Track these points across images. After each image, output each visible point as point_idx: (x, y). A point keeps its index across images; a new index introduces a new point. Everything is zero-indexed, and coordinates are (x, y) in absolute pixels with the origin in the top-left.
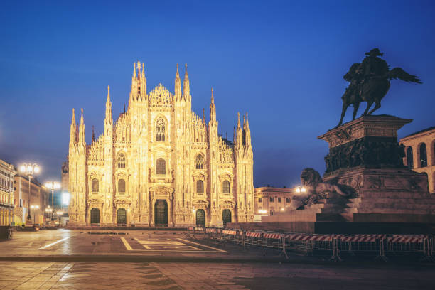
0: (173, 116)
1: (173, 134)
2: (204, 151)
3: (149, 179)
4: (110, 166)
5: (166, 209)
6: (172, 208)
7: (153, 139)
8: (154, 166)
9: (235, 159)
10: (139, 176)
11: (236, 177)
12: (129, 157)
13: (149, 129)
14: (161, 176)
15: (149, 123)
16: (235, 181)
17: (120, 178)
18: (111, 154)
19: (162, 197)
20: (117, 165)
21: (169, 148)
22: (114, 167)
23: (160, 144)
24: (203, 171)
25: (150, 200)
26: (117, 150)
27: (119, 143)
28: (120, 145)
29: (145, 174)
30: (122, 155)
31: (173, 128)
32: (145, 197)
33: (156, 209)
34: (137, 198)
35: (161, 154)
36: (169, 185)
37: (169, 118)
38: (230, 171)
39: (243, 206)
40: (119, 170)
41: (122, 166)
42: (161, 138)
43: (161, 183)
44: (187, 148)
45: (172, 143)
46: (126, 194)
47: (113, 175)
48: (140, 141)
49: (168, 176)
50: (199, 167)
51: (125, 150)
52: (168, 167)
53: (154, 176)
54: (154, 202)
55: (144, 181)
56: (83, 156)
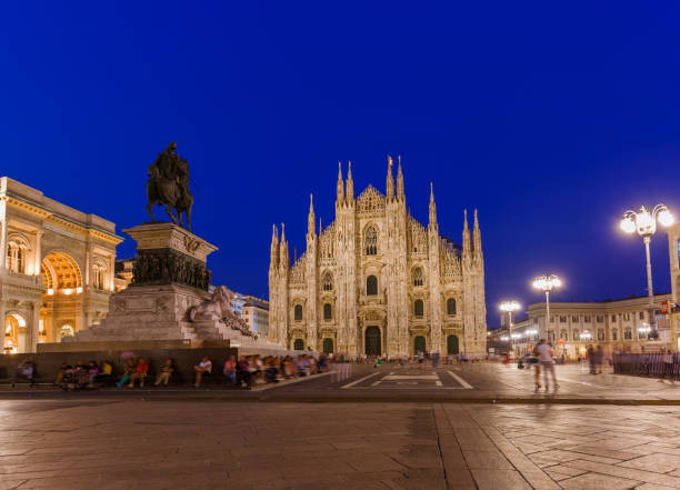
0: (384, 223)
1: (386, 245)
2: (423, 263)
3: (358, 301)
4: (312, 290)
5: (378, 338)
6: (385, 336)
7: (363, 254)
8: (363, 285)
9: (461, 270)
10: (346, 299)
11: (463, 293)
12: (335, 278)
13: (358, 241)
14: (371, 297)
15: (357, 234)
16: (462, 298)
17: (325, 302)
18: (314, 273)
19: (372, 323)
20: (321, 287)
21: (381, 262)
22: (318, 290)
23: (371, 258)
24: (421, 288)
25: (360, 328)
26: (322, 269)
27: (325, 261)
29: (352, 295)
30: (328, 274)
31: (385, 237)
32: (352, 323)
33: (367, 338)
34: (342, 325)
35: (372, 270)
36: (382, 307)
37: (380, 225)
38: (456, 286)
40: (325, 293)
41: (328, 287)
42: (372, 251)
43: (372, 306)
44: (401, 260)
45: (385, 256)
46: (333, 322)
47: (317, 299)
48: (346, 256)
49: (380, 297)
50: (417, 283)
51: (331, 268)
52: (381, 285)
53: (363, 298)
54: (364, 329)
55: (352, 304)
56: (284, 280)
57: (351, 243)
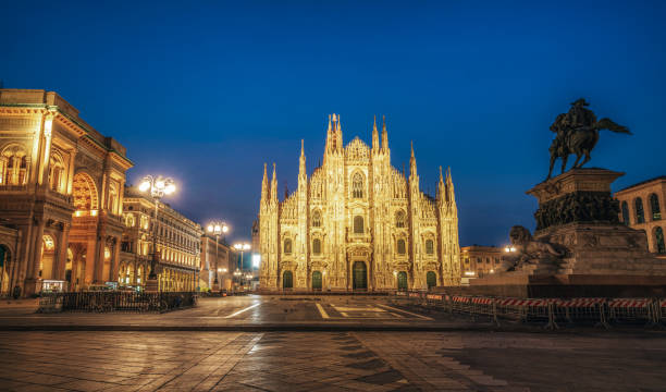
0: (371, 171)
1: (371, 190)
2: (405, 208)
3: (346, 238)
4: (304, 226)
5: (365, 272)
6: (371, 271)
7: (350, 196)
8: (351, 224)
9: (438, 216)
10: (335, 235)
11: (439, 235)
12: (324, 216)
13: (346, 184)
14: (358, 236)
15: (345, 178)
16: (439, 240)
17: (314, 237)
18: (305, 210)
19: (360, 258)
20: (311, 223)
21: (367, 204)
22: (308, 226)
23: (357, 201)
24: (403, 230)
25: (348, 262)
26: (312, 207)
27: (314, 200)
28: (315, 202)
29: (342, 233)
30: (317, 213)
31: (371, 184)
32: (341, 258)
33: (354, 272)
34: (333, 260)
35: (359, 211)
36: (367, 245)
37: (366, 172)
38: (433, 230)
39: (449, 268)
40: (313, 229)
41: (317, 224)
42: (358, 194)
43: (359, 243)
44: (387, 205)
45: (371, 199)
46: (322, 256)
47: (308, 234)
48: (336, 198)
49: (367, 235)
50: (399, 225)
51: (320, 207)
52: (367, 225)
53: (351, 235)
54: (351, 264)
55: (341, 241)
56: (275, 215)
57: (341, 186)
